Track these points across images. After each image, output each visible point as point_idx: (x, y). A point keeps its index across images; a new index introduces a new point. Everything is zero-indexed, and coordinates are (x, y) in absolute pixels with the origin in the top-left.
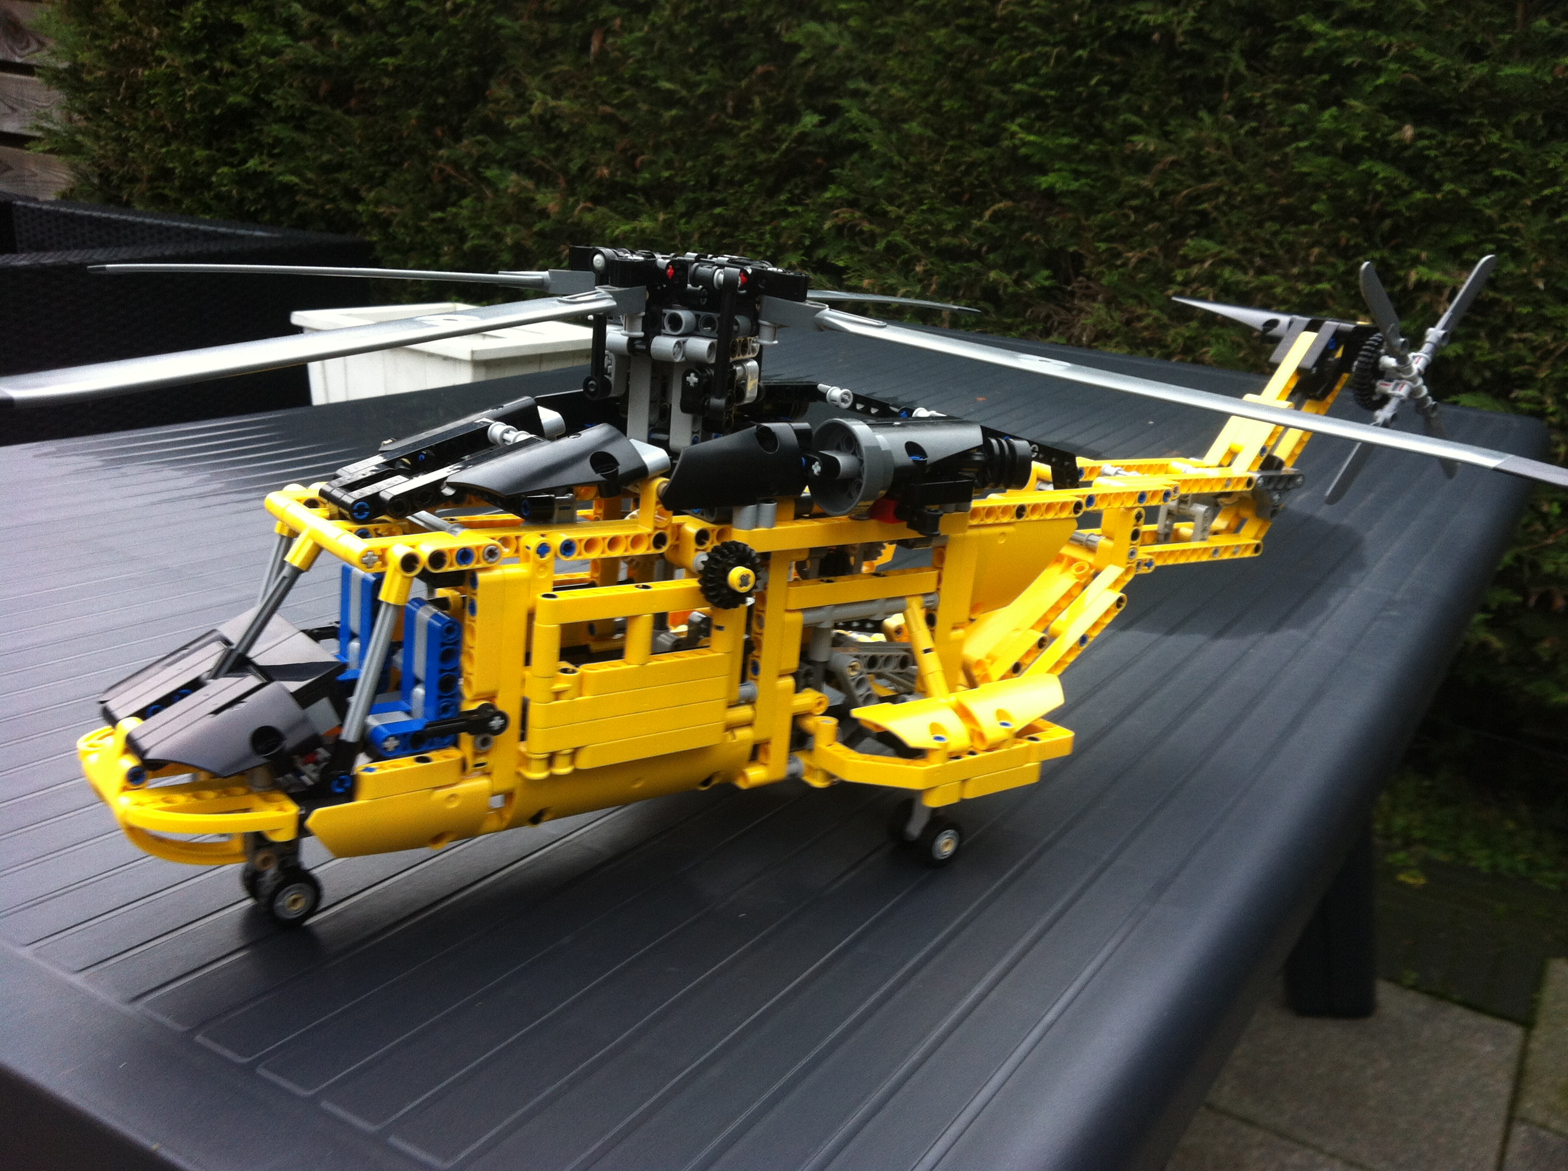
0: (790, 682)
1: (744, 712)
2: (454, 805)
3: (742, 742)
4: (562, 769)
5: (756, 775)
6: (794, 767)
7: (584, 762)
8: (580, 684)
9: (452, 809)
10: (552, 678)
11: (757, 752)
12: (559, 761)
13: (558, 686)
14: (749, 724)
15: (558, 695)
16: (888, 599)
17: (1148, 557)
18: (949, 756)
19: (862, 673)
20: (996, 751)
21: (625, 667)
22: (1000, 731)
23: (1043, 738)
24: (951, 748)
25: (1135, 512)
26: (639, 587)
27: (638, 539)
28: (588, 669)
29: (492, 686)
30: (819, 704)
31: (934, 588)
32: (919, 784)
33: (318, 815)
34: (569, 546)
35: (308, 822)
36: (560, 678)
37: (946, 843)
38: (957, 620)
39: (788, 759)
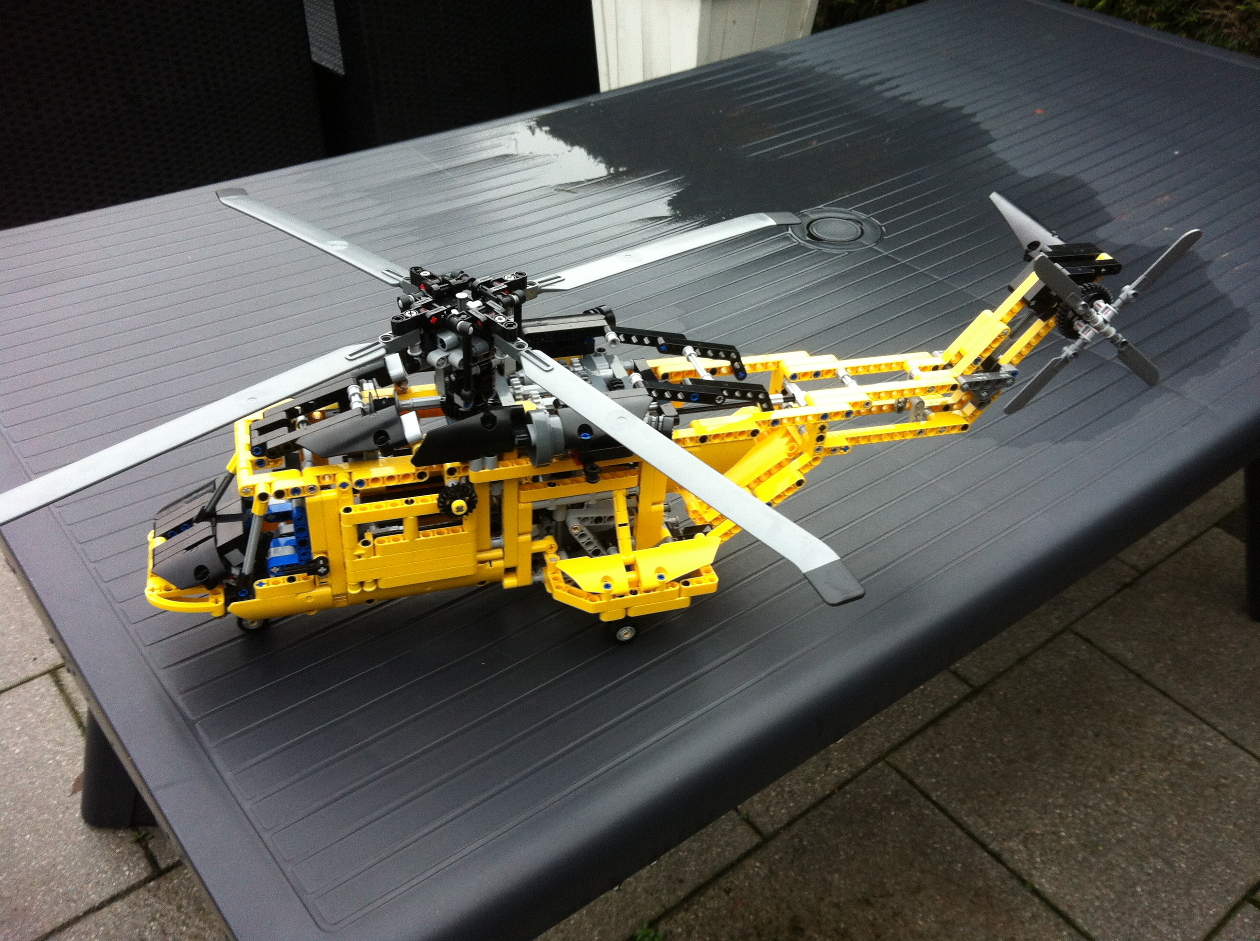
0: (528, 537)
1: (498, 553)
2: (310, 601)
4: (369, 589)
5: (510, 582)
6: (537, 578)
7: (382, 585)
8: (374, 551)
9: (309, 603)
10: (354, 549)
11: (511, 571)
12: (366, 585)
13: (358, 552)
14: (502, 558)
15: (359, 556)
16: (598, 493)
17: (845, 443)
18: (614, 596)
19: (582, 531)
20: (652, 593)
21: (402, 541)
22: (654, 582)
23: (694, 583)
24: (614, 593)
25: (819, 425)
26: (407, 502)
27: (406, 476)
28: (378, 542)
29: (324, 549)
30: (551, 548)
31: (636, 484)
32: (591, 611)
33: (234, 605)
34: (360, 483)
35: (229, 608)
36: (359, 548)
37: (626, 634)
38: (656, 500)
39: (533, 574)
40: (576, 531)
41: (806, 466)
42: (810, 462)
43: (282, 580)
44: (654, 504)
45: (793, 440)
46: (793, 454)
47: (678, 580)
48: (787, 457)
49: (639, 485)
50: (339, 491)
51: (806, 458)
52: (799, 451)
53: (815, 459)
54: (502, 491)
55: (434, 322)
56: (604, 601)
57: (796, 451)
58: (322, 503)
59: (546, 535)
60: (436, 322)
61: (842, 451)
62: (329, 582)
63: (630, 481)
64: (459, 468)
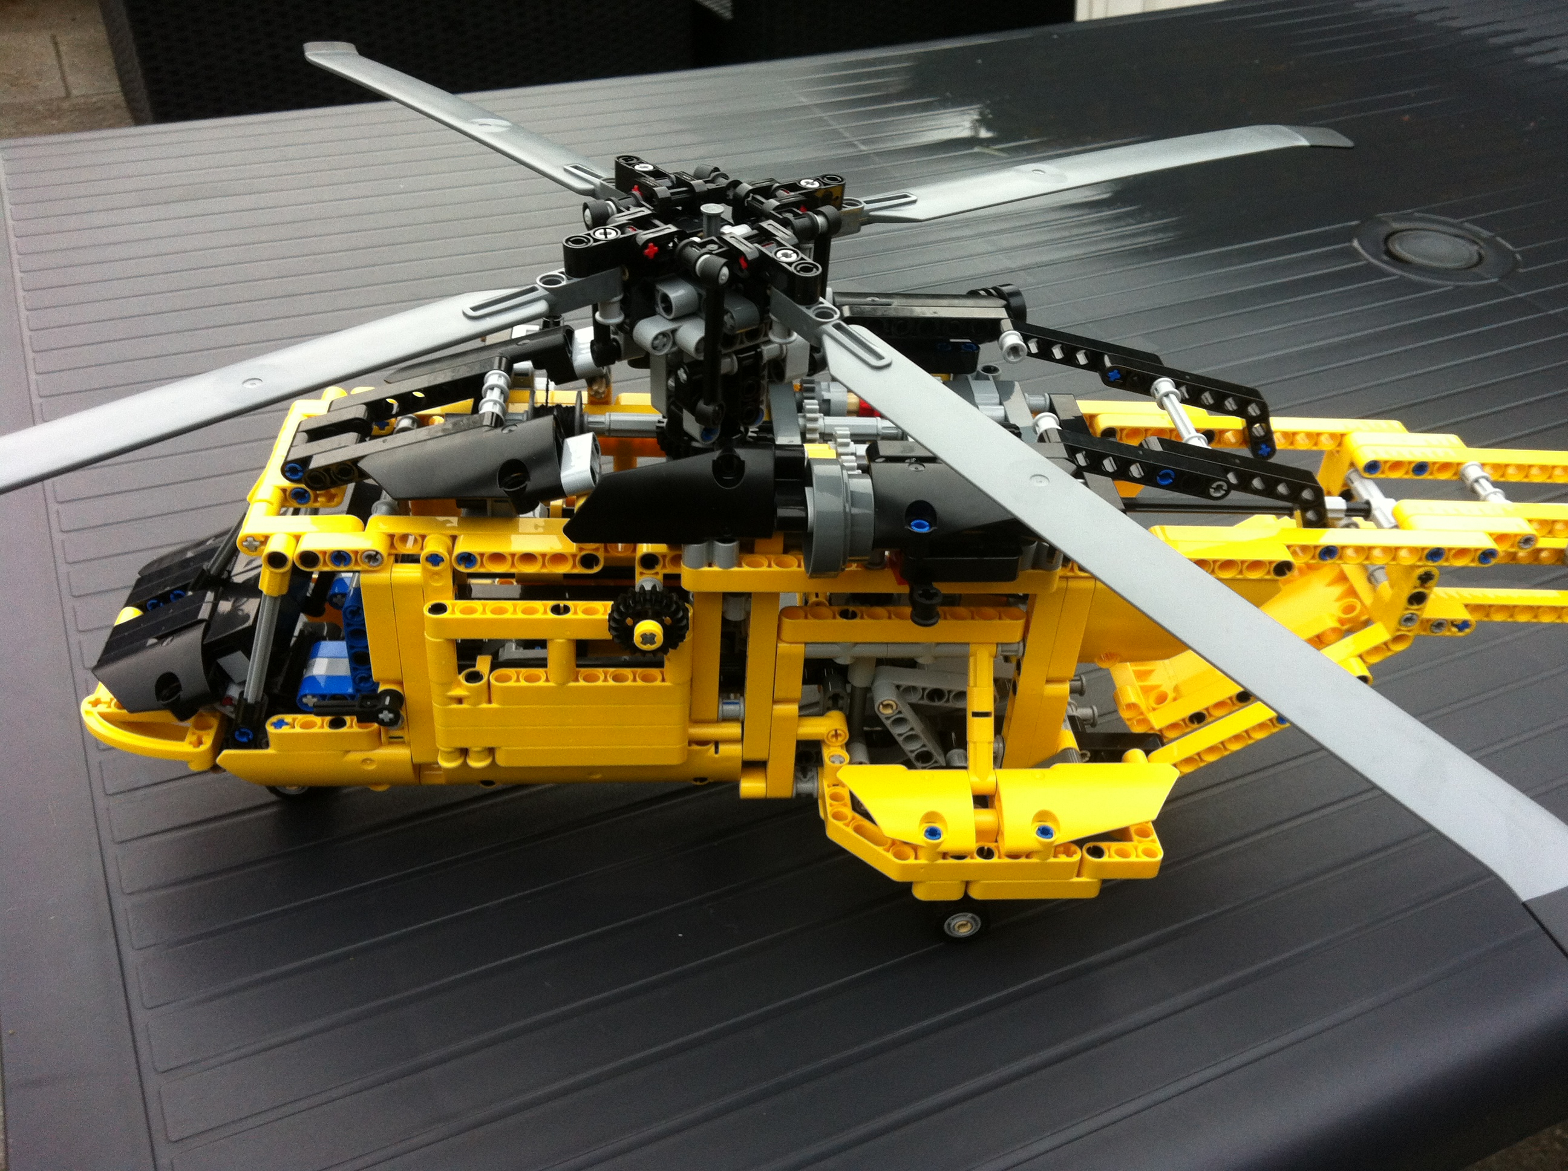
0: (793, 708)
1: (734, 730)
2: (371, 767)
3: (728, 759)
4: (477, 763)
5: (751, 787)
6: (805, 786)
7: (501, 760)
8: (490, 693)
9: (369, 771)
10: (449, 684)
11: (755, 766)
12: (471, 755)
13: (458, 692)
14: (740, 741)
15: (460, 701)
16: (938, 644)
17: (1463, 615)
18: (944, 855)
19: (900, 712)
20: (1023, 860)
21: (542, 683)
22: (1030, 839)
23: (1112, 855)
24: (944, 848)
25: (1421, 571)
26: (556, 610)
27: (558, 558)
28: (497, 679)
29: (395, 675)
30: (836, 735)
31: (1018, 637)
32: (894, 875)
33: (227, 755)
34: (467, 558)
35: (218, 760)
36: (459, 684)
37: (962, 925)
38: (1054, 674)
39: (796, 779)
40: (889, 712)
41: (1376, 650)
42: (1386, 644)
43: (320, 725)
44: (1048, 681)
45: (1352, 592)
46: (1349, 620)
47: (1080, 843)
48: (1337, 625)
49: (1024, 639)
50: (425, 569)
51: (1378, 634)
52: (1364, 618)
53: (1397, 639)
54: (748, 614)
55: (651, 256)
56: (922, 861)
57: (1358, 617)
58: (391, 588)
59: (829, 709)
60: (656, 255)
61: (1454, 629)
62: (406, 738)
63: (1009, 629)
64: (664, 556)
